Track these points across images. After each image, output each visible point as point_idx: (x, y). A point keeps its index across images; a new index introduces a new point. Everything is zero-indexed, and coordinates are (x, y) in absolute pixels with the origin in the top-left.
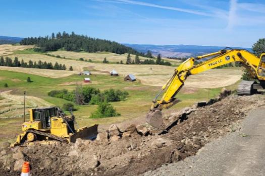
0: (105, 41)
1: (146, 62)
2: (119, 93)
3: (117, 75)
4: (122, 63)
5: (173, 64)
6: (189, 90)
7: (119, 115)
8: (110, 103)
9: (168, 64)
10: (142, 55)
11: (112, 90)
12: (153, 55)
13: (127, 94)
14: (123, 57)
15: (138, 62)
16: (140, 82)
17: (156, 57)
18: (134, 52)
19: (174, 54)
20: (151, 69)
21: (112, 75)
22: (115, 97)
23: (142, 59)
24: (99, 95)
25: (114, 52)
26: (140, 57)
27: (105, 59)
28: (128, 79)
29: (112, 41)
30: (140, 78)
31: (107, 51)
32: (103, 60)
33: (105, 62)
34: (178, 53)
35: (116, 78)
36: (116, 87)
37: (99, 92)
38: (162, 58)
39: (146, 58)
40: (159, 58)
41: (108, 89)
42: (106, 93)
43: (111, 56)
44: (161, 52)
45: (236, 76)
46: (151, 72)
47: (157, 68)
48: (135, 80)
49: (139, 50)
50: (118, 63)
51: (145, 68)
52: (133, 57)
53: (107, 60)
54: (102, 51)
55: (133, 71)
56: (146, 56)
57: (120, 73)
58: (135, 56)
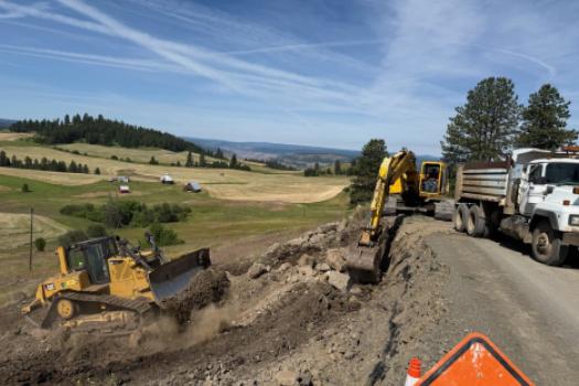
0: (152, 132)
1: (215, 166)
2: (177, 209)
3: (171, 183)
4: (178, 165)
5: (252, 168)
6: (278, 206)
7: (183, 242)
8: (163, 224)
9: (247, 169)
10: (210, 154)
11: (166, 206)
12: (225, 155)
13: (190, 211)
14: (182, 156)
15: (203, 165)
16: (207, 193)
17: (230, 158)
18: (198, 150)
19: (255, 155)
20: (222, 174)
21: (164, 182)
22: (172, 215)
23: (210, 160)
24: (146, 213)
25: (166, 148)
26: (207, 158)
27: (153, 158)
28: (189, 188)
29: (163, 132)
30: (208, 188)
31: (156, 146)
32: (149, 160)
33: (153, 162)
34: (260, 153)
35: (170, 188)
36: (171, 202)
37: (144, 207)
38: (238, 160)
39: (216, 160)
40: (234, 159)
41: (160, 203)
42: (157, 209)
43: (164, 155)
44: (236, 152)
45: (337, 188)
46: (222, 179)
47: (229, 174)
48: (199, 191)
49: (205, 146)
50: (173, 165)
51: (214, 174)
52: (196, 157)
53: (156, 159)
54: (148, 145)
55: (197, 178)
56: (216, 157)
57: (176, 180)
58: (198, 155)
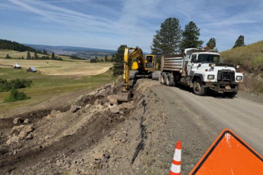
1: (43, 58)
2: (24, 81)
3: (20, 68)
4: (23, 58)
5: (63, 59)
6: (78, 77)
7: (30, 98)
8: (18, 90)
9: (60, 59)
10: (40, 52)
11: (18, 80)
12: (48, 53)
13: (32, 82)
14: (25, 54)
15: (37, 58)
16: (40, 72)
17: (51, 55)
18: (33, 50)
19: (64, 53)
20: (48, 63)
21: (15, 67)
22: (21, 85)
23: (41, 56)
24: (7, 84)
25: (15, 50)
26: (38, 54)
27: (8, 55)
28: (30, 70)
29: (12, 41)
30: (40, 70)
31: (9, 49)
32: (6, 56)
33: (8, 57)
34: (66, 52)
35: (19, 70)
36: (21, 78)
37: (6, 81)
38: (55, 55)
39: (43, 55)
40: (53, 55)
41: (15, 79)
42: (13, 82)
43: (13, 53)
44: (54, 51)
45: (106, 68)
46: (47, 65)
47: (51, 62)
48: (36, 71)
49: (37, 48)
50: (19, 58)
51: (43, 63)
52: (32, 54)
53: (10, 55)
54: (4, 48)
55: (34, 65)
57: (22, 66)
58: (33, 53)
